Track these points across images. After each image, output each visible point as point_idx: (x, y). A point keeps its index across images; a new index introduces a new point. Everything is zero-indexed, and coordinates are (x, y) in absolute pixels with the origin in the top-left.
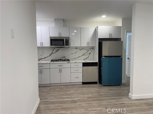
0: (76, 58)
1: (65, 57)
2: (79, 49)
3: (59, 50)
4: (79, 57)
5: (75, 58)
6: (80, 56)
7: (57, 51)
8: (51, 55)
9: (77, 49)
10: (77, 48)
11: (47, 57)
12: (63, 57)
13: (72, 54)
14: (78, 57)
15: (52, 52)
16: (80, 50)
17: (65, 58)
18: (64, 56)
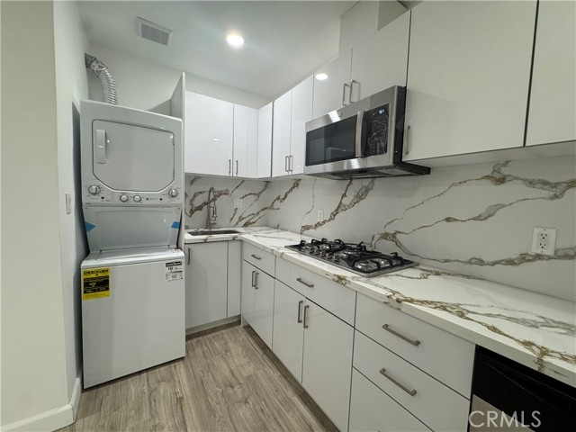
0: (487, 259)
1: (394, 235)
2: (531, 183)
3: (367, 190)
4: (524, 258)
5: (470, 262)
6: (539, 257)
7: (359, 197)
8: (335, 215)
9: (502, 180)
10: (505, 171)
11: (324, 222)
12: (385, 236)
13: (448, 220)
14: (510, 262)
15: (341, 202)
16: (546, 193)
17: (398, 244)
18: (391, 230)
